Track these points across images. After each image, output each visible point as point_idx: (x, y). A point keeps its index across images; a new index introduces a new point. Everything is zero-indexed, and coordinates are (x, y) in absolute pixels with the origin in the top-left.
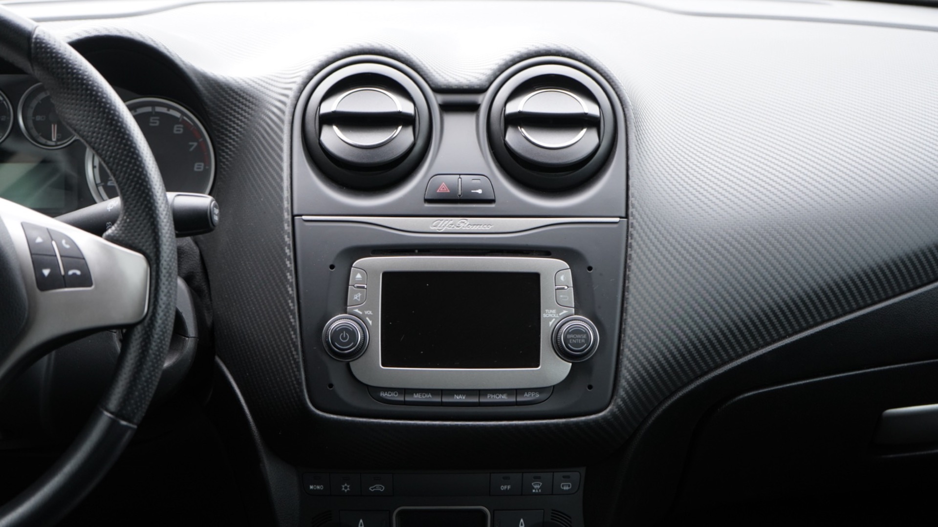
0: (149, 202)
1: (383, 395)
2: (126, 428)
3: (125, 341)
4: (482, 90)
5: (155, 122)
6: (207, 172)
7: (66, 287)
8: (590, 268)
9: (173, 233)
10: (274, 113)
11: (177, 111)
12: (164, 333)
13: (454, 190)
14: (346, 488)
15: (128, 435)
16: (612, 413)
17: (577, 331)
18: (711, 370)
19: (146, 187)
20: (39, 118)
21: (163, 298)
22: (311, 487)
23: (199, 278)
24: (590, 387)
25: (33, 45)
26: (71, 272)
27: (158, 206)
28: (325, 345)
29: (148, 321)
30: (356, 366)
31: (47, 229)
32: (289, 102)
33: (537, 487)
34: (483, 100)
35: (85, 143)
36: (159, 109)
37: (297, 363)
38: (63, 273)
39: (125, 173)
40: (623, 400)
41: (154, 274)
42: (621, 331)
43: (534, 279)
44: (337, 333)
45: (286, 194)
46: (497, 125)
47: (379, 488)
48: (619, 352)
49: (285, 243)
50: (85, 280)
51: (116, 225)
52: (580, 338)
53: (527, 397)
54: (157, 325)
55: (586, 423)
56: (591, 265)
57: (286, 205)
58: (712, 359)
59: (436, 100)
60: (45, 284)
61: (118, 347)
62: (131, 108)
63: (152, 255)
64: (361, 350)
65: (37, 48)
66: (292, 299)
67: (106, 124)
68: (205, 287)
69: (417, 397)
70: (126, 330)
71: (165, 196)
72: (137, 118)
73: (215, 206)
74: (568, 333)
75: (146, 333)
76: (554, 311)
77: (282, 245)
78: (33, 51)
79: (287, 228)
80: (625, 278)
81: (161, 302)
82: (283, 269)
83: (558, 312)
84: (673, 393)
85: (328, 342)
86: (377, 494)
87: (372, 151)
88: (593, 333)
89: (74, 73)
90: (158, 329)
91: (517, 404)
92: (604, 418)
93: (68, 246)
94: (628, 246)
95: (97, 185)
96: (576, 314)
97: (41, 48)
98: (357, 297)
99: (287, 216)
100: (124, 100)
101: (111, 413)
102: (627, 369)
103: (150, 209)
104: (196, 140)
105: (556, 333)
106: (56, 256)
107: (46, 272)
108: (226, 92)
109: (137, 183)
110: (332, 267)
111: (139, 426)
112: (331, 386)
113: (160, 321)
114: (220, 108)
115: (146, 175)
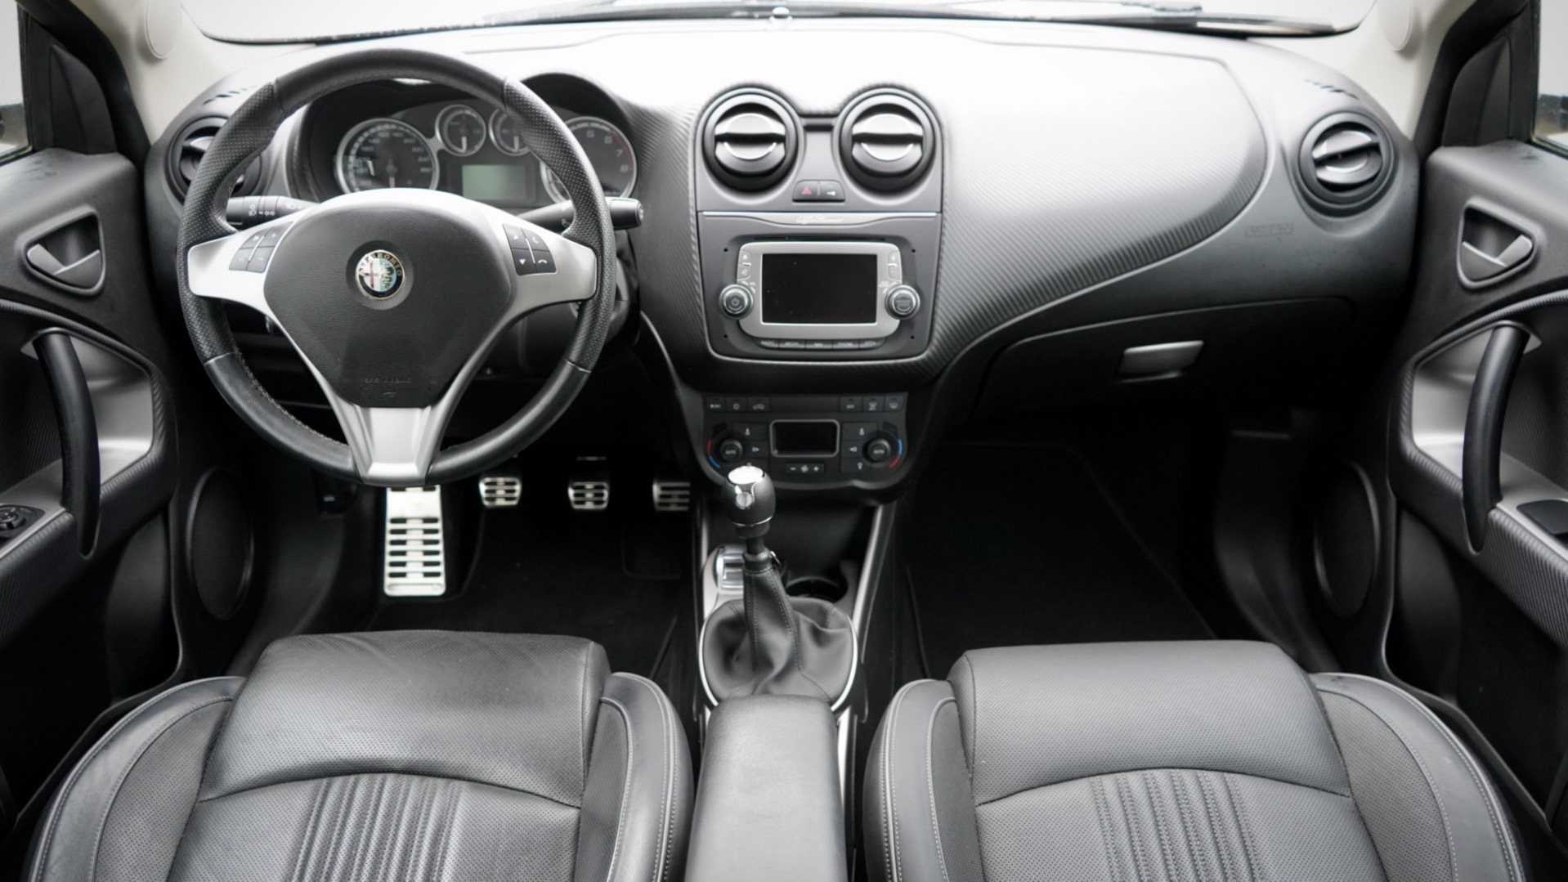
0: (595, 210)
1: (764, 343)
2: (584, 373)
3: (581, 311)
4: (834, 115)
5: (590, 134)
6: (630, 173)
7: (537, 272)
8: (914, 251)
9: (612, 227)
10: (680, 132)
11: (606, 126)
12: (608, 305)
13: (814, 192)
14: (736, 407)
15: (585, 378)
16: (928, 357)
17: (904, 298)
18: (1000, 324)
19: (592, 199)
20: (505, 131)
21: (606, 280)
22: (712, 406)
23: (627, 253)
24: (912, 337)
25: (505, 92)
26: (540, 262)
27: (601, 212)
28: (721, 307)
29: (597, 297)
30: (744, 323)
31: (522, 229)
32: (692, 124)
33: (873, 406)
34: (836, 123)
35: (539, 159)
36: (593, 125)
37: (701, 321)
38: (534, 262)
39: (577, 188)
40: (936, 347)
41: (600, 262)
42: (935, 297)
43: (872, 259)
44: (729, 300)
45: (691, 195)
46: (846, 142)
47: (760, 407)
48: (934, 312)
49: (691, 232)
50: (550, 267)
51: (573, 224)
52: (905, 303)
53: (867, 345)
54: (603, 300)
55: (909, 364)
56: (915, 248)
57: (692, 203)
58: (1002, 316)
59: (801, 122)
60: (522, 270)
61: (576, 314)
62: (569, 126)
63: (598, 249)
64: (747, 311)
65: (508, 94)
66: (697, 273)
67: (561, 152)
68: (631, 260)
69: (788, 345)
70: (582, 304)
71: (604, 200)
72: (575, 133)
73: (641, 208)
74: (897, 299)
75: (596, 306)
76: (887, 282)
77: (689, 233)
78: (505, 96)
79: (693, 221)
80: (939, 258)
81: (605, 283)
82: (690, 252)
83: (891, 282)
84: (972, 341)
85: (723, 306)
86: (759, 411)
87: (754, 163)
88: (915, 299)
89: (536, 113)
90: (604, 303)
91: (860, 349)
92: (923, 361)
93: (537, 242)
94: (942, 234)
95: (550, 183)
96: (904, 283)
97: (511, 93)
98: (744, 272)
99: (692, 212)
100: (564, 120)
101: (573, 363)
102: (939, 324)
103: (596, 215)
104: (621, 147)
105: (889, 298)
106: (528, 249)
107: (522, 261)
108: (645, 116)
109: (586, 196)
110: (726, 250)
111: (593, 371)
112: (726, 336)
113: (605, 297)
114: (642, 123)
115: (591, 190)
